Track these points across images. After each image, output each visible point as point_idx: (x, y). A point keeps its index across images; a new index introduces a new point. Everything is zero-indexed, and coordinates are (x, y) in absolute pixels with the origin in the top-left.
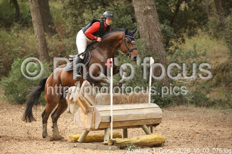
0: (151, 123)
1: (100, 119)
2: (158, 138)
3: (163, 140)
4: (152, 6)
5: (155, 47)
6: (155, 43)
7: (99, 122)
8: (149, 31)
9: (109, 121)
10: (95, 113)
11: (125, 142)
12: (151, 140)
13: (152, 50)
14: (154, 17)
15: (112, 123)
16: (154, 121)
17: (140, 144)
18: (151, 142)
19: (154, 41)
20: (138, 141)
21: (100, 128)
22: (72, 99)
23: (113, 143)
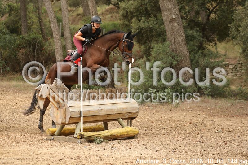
0: (127, 117)
1: (70, 114)
2: (130, 131)
3: (136, 133)
4: (177, 15)
5: (179, 49)
6: (179, 46)
7: (69, 117)
8: (174, 36)
9: (79, 116)
10: (65, 108)
11: (94, 135)
12: (123, 133)
13: (177, 52)
14: (178, 25)
15: (82, 118)
16: (129, 115)
17: (110, 137)
18: (122, 135)
19: (178, 44)
20: (108, 134)
21: (70, 122)
22: (41, 95)
23: (82, 136)
